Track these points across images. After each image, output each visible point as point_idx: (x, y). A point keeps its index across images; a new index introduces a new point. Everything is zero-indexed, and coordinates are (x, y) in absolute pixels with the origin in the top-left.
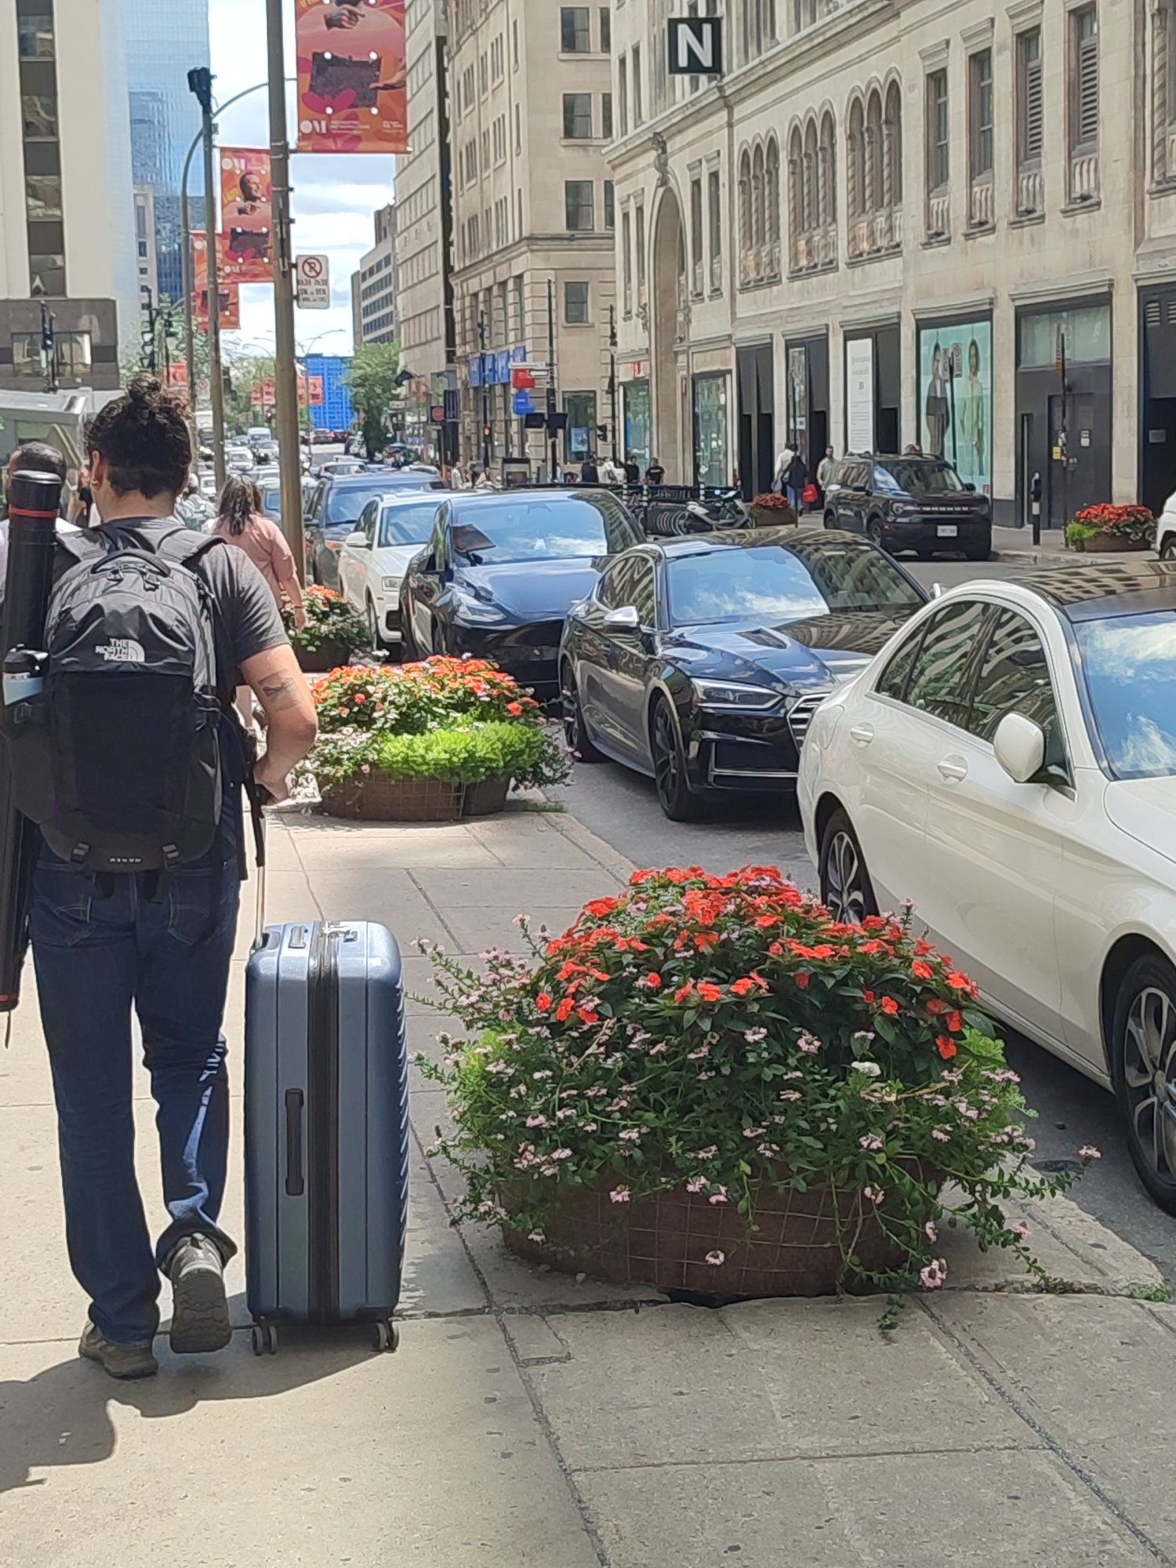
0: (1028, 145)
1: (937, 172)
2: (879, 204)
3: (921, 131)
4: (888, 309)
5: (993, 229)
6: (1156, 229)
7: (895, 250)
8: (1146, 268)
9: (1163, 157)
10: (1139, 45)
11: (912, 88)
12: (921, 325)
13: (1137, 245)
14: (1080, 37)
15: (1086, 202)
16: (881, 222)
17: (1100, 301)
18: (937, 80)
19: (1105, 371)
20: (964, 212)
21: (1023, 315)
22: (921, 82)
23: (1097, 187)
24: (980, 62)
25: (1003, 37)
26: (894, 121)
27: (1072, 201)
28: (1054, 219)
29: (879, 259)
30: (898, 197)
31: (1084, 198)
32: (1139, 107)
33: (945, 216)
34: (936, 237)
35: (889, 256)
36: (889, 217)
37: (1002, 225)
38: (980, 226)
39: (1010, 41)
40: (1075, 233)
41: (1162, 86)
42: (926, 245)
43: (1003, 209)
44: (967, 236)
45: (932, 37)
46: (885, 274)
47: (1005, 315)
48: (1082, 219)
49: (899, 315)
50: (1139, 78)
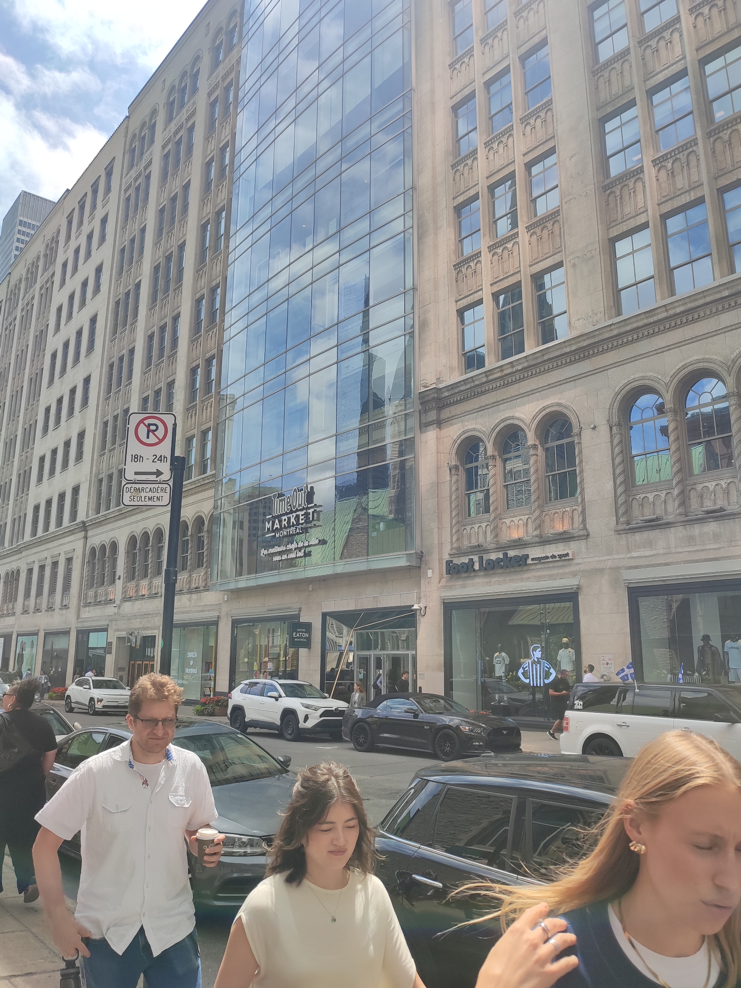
0: (52, 590)
1: (27, 595)
2: (10, 601)
3: (24, 584)
4: (9, 630)
5: (41, 611)
6: (83, 616)
7: (14, 614)
8: (79, 625)
9: (86, 597)
10: (83, 569)
11: (23, 572)
12: (18, 635)
13: (78, 619)
14: (69, 565)
15: (65, 607)
16: (10, 606)
17: (67, 633)
18: (30, 571)
19: (66, 651)
20: (33, 606)
21: (47, 635)
22: (26, 571)
23: (69, 603)
24: (42, 568)
25: (49, 562)
26: (17, 580)
27: (62, 606)
28: (57, 610)
29: (9, 616)
30: (16, 600)
31: (65, 606)
32: (81, 585)
33: (28, 606)
34: (25, 612)
35: (11, 616)
36: (13, 605)
37: (43, 611)
38: (37, 610)
39: (51, 564)
40: (62, 615)
41: (87, 580)
42: (22, 614)
43: (44, 606)
44: (34, 613)
45: (30, 559)
46: (10, 620)
47: (42, 635)
48: (64, 611)
49: (12, 632)
50: (82, 577)
